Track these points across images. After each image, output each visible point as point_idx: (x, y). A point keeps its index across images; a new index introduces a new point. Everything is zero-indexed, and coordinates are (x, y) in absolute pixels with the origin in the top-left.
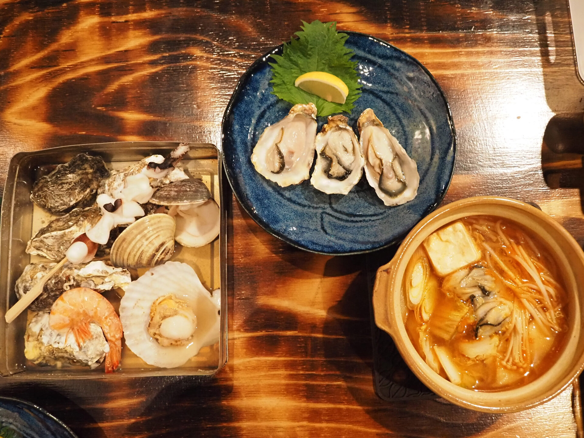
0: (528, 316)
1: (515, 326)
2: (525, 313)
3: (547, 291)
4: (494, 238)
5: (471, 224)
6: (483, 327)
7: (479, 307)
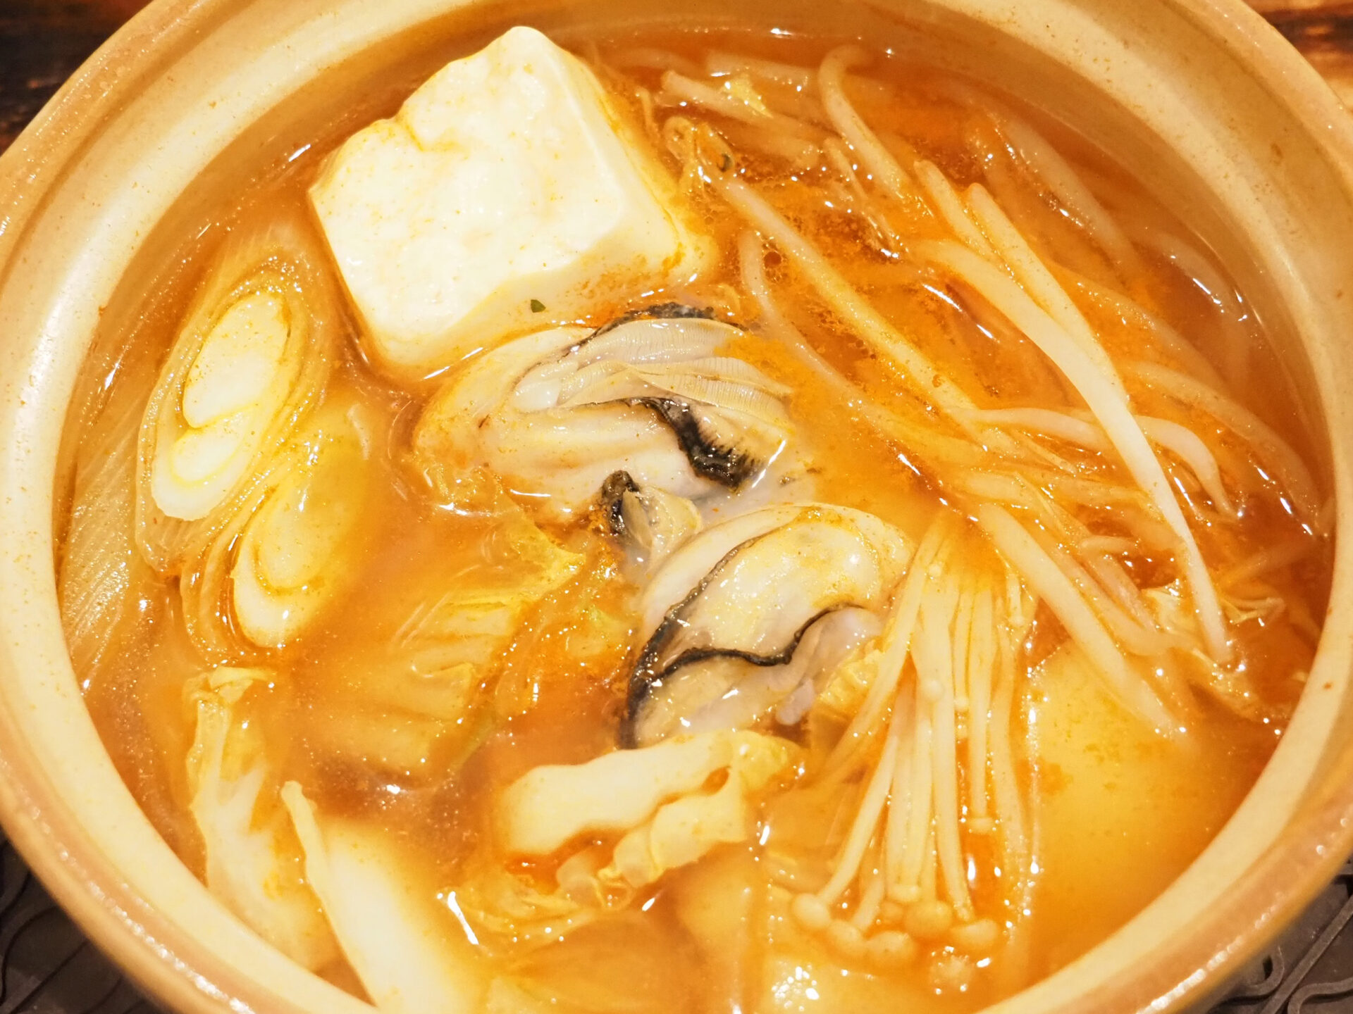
0: (1022, 617)
1: (910, 670)
2: (1000, 593)
3: (1165, 454)
4: (803, 153)
5: (651, 79)
6: (686, 679)
7: (667, 560)
